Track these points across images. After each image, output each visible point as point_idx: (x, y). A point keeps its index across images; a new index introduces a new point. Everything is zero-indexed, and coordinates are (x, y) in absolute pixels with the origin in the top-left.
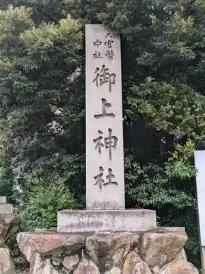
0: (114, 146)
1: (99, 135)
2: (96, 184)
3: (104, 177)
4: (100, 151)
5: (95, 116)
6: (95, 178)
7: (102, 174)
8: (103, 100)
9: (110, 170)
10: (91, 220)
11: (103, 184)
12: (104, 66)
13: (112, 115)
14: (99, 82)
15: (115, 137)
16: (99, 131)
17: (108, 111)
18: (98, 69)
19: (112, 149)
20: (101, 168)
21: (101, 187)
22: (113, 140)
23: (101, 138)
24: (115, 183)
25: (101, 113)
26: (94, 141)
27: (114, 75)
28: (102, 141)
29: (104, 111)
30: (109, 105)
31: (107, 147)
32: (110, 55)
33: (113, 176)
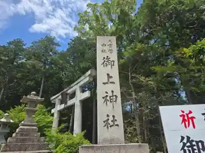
0: (116, 101)
1: (106, 94)
2: (105, 126)
3: (110, 121)
4: (107, 104)
5: (103, 83)
6: (104, 122)
7: (108, 119)
8: (108, 74)
9: (114, 116)
11: (109, 125)
12: (107, 57)
13: (113, 83)
14: (105, 65)
15: (116, 96)
16: (106, 92)
17: (111, 80)
18: (104, 58)
19: (114, 103)
20: (108, 116)
21: (108, 128)
22: (114, 97)
23: (107, 96)
24: (117, 125)
25: (107, 81)
26: (103, 98)
27: (114, 61)
28: (108, 98)
30: (111, 77)
31: (111, 102)
32: (111, 51)
33: (116, 120)
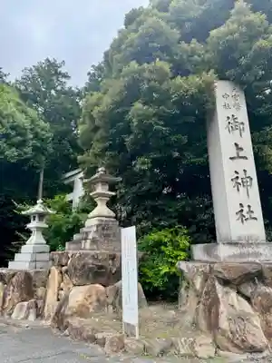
0: (251, 185)
1: (236, 175)
2: (239, 219)
3: (244, 213)
4: (238, 190)
5: (231, 158)
6: (237, 213)
7: (242, 211)
8: (236, 144)
9: (249, 206)
10: (251, 250)
11: (244, 218)
12: (233, 116)
13: (245, 158)
14: (231, 129)
15: (250, 177)
16: (236, 172)
17: (241, 154)
18: (228, 118)
19: (249, 187)
20: (241, 205)
21: (242, 221)
22: (248, 180)
23: (237, 177)
25: (235, 155)
26: (232, 180)
27: (242, 123)
28: (240, 181)
29: (238, 154)
30: (241, 149)
31: (244, 186)
32: (237, 106)
33: (252, 212)
